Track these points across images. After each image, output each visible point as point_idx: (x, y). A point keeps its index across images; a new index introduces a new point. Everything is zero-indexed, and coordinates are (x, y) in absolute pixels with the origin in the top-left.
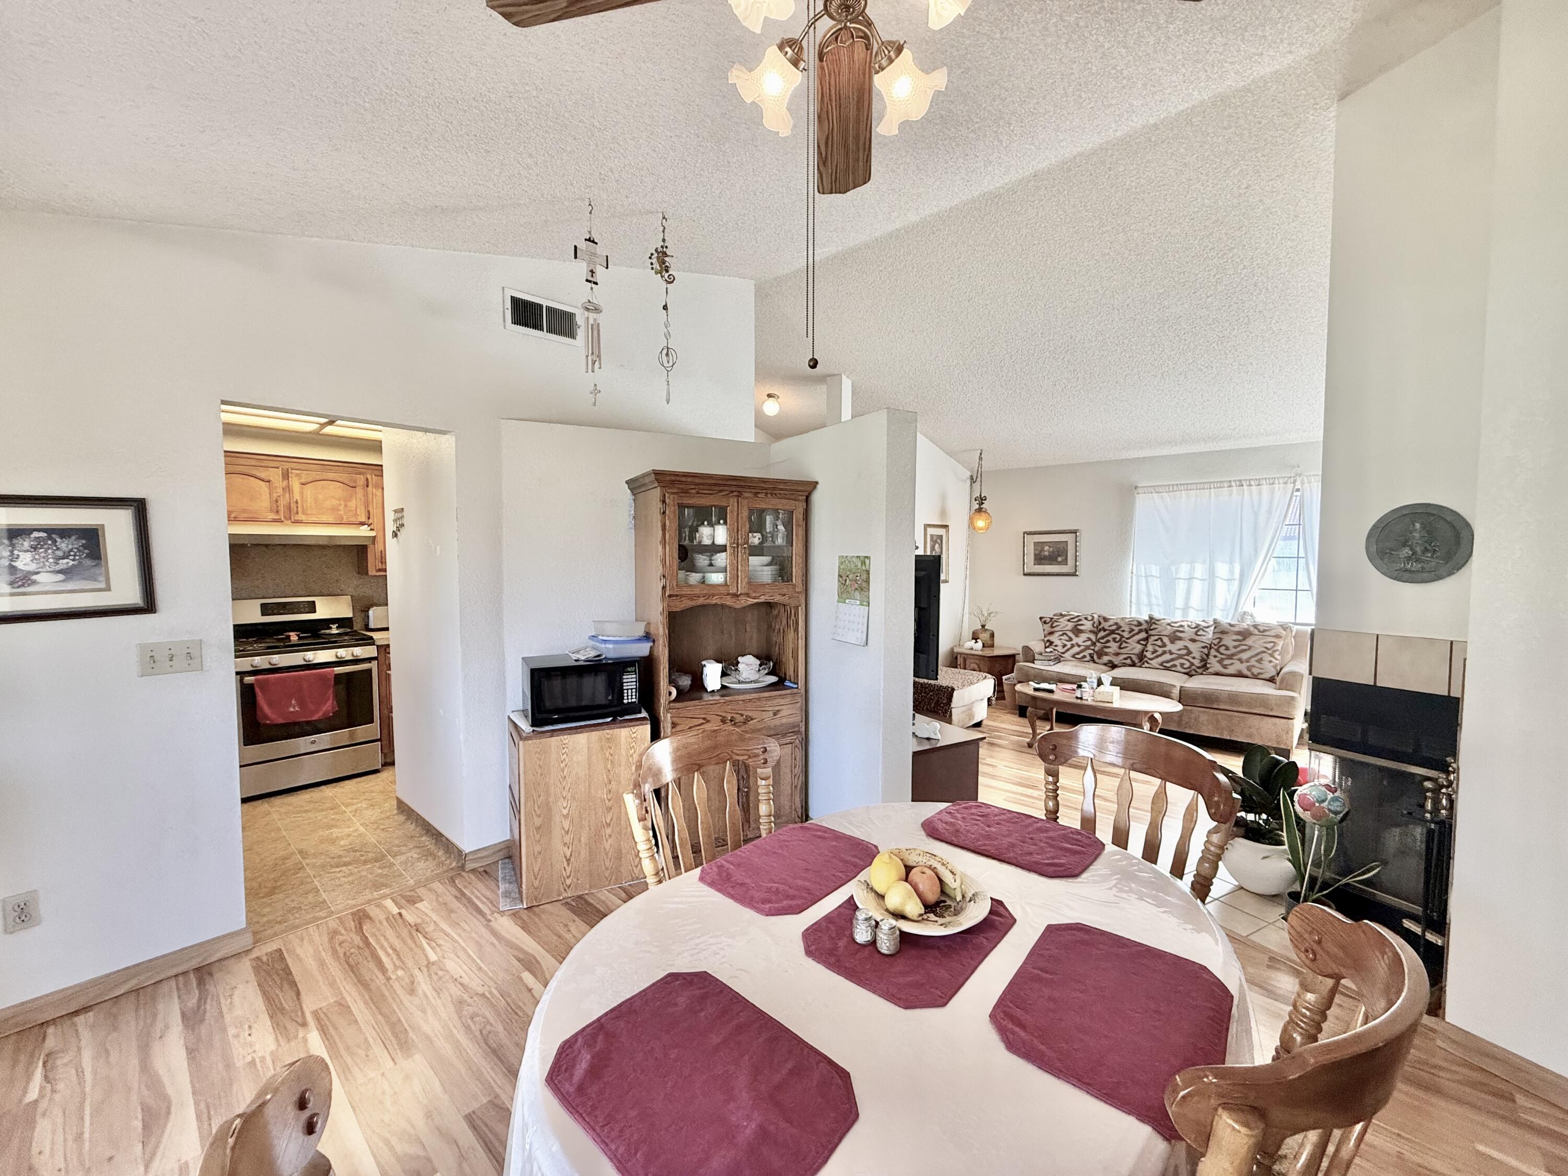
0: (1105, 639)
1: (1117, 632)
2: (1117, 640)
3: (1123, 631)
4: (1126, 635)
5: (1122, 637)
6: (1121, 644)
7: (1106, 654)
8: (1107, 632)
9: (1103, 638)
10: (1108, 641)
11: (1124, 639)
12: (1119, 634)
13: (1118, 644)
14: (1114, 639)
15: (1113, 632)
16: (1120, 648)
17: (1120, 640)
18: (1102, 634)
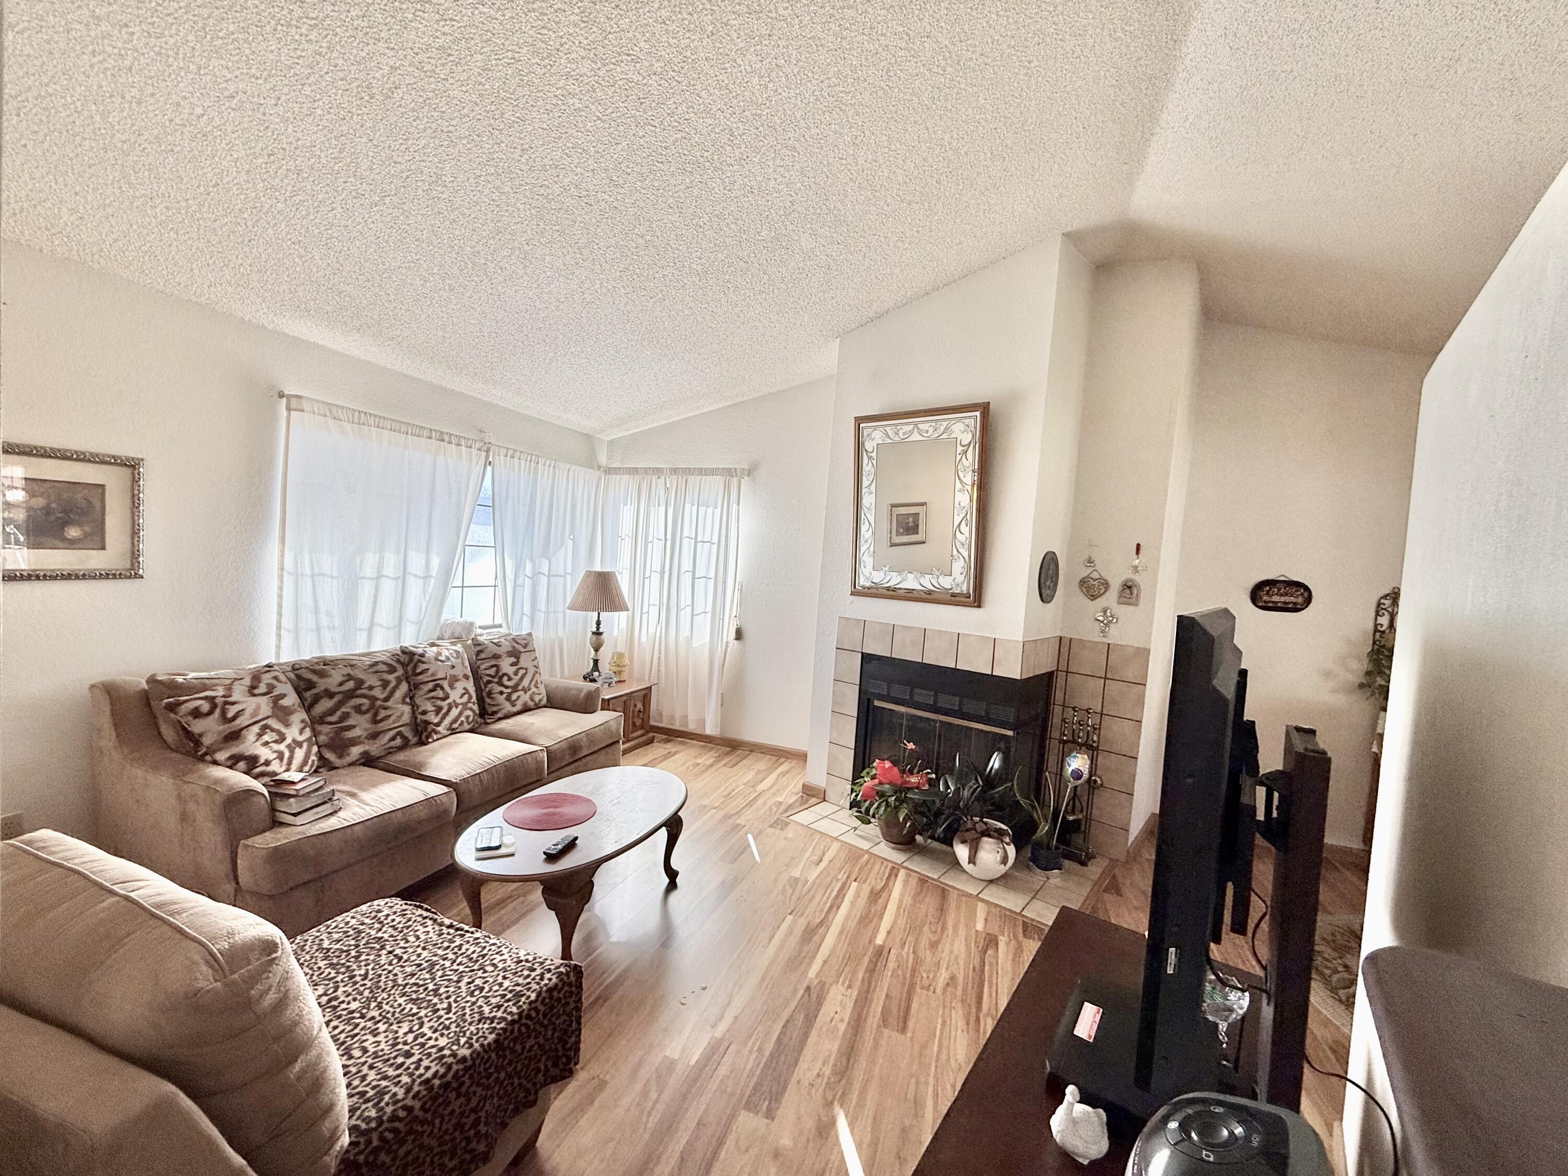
0: (338, 714)
1: (360, 692)
2: (364, 708)
3: (371, 688)
4: (378, 693)
5: (374, 699)
6: (376, 714)
7: (354, 742)
8: (337, 699)
9: (331, 712)
10: (346, 716)
11: (379, 703)
12: (363, 696)
13: (368, 716)
14: (358, 709)
15: (350, 695)
16: (375, 721)
17: (372, 706)
18: (325, 705)
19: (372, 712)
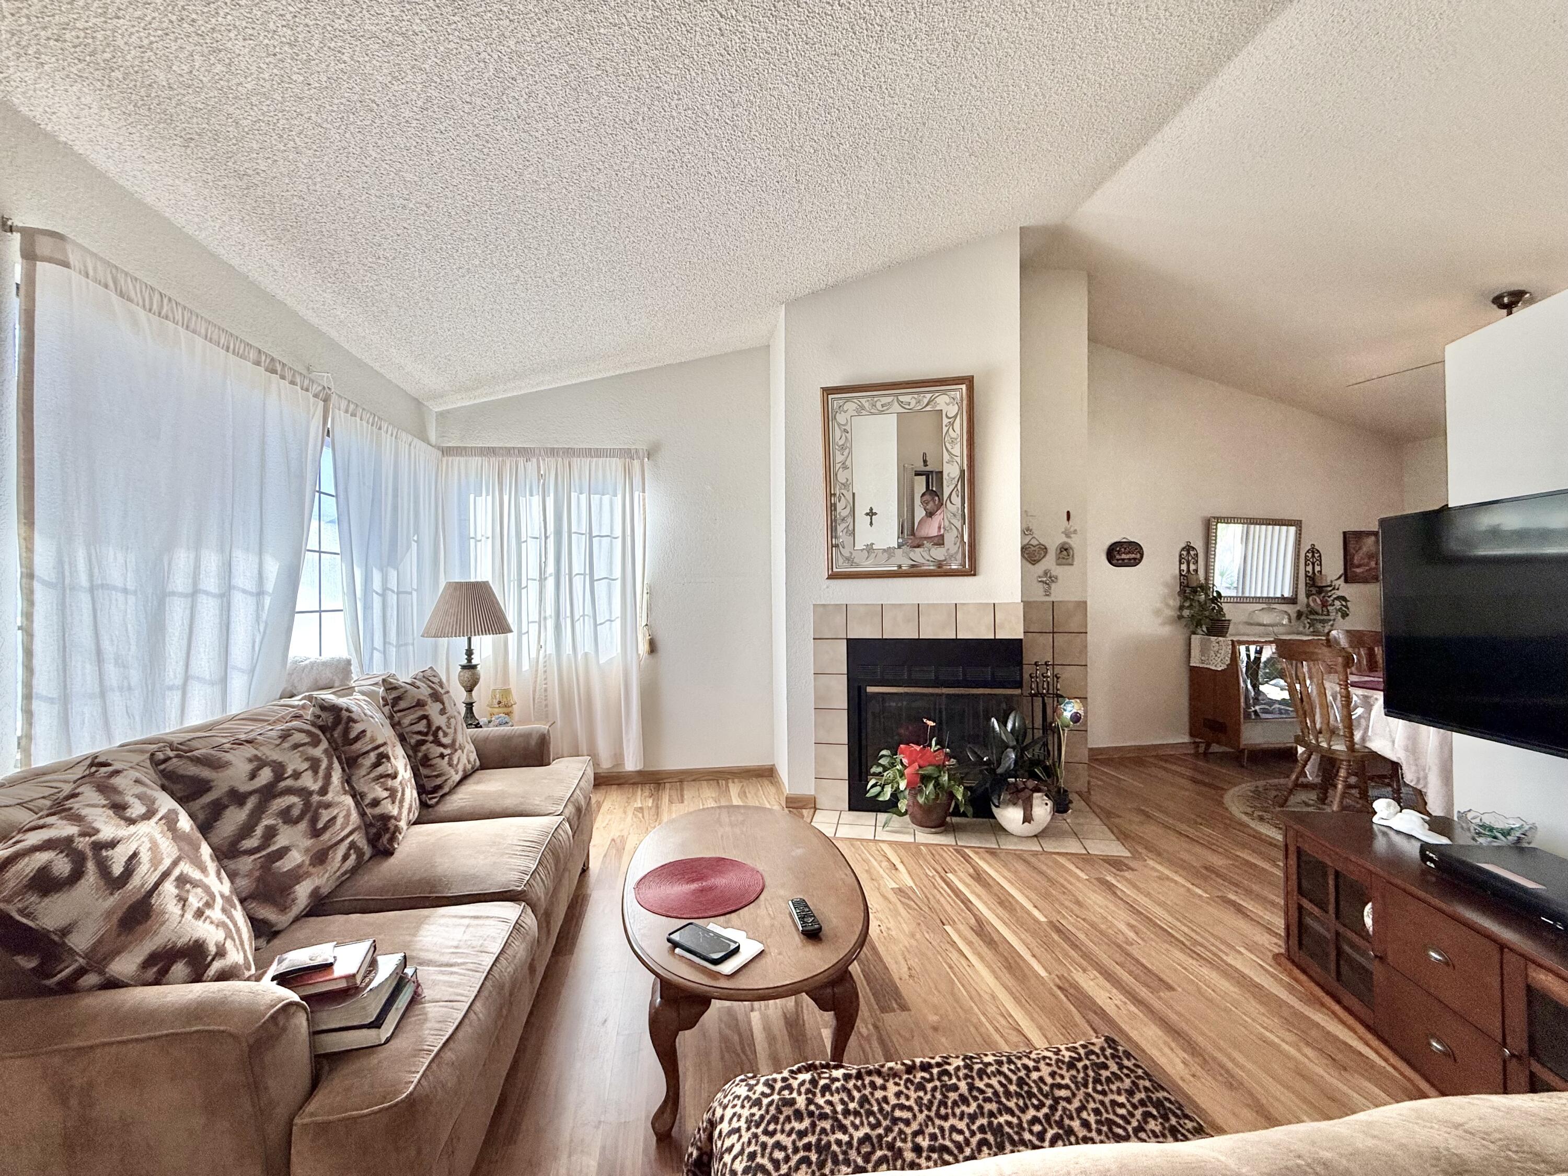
0: (259, 831)
1: (283, 784)
2: (296, 812)
3: (297, 775)
4: (309, 782)
5: (304, 793)
6: (314, 820)
7: (296, 876)
8: (251, 803)
9: (246, 830)
10: (270, 834)
11: (316, 798)
12: (289, 791)
13: (303, 826)
14: (286, 816)
15: (269, 793)
16: (316, 833)
17: (307, 805)
18: (235, 818)
19: (308, 816)
